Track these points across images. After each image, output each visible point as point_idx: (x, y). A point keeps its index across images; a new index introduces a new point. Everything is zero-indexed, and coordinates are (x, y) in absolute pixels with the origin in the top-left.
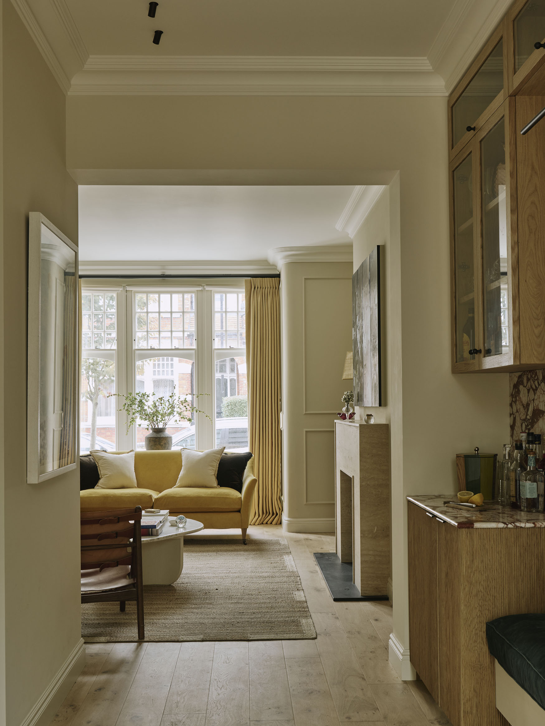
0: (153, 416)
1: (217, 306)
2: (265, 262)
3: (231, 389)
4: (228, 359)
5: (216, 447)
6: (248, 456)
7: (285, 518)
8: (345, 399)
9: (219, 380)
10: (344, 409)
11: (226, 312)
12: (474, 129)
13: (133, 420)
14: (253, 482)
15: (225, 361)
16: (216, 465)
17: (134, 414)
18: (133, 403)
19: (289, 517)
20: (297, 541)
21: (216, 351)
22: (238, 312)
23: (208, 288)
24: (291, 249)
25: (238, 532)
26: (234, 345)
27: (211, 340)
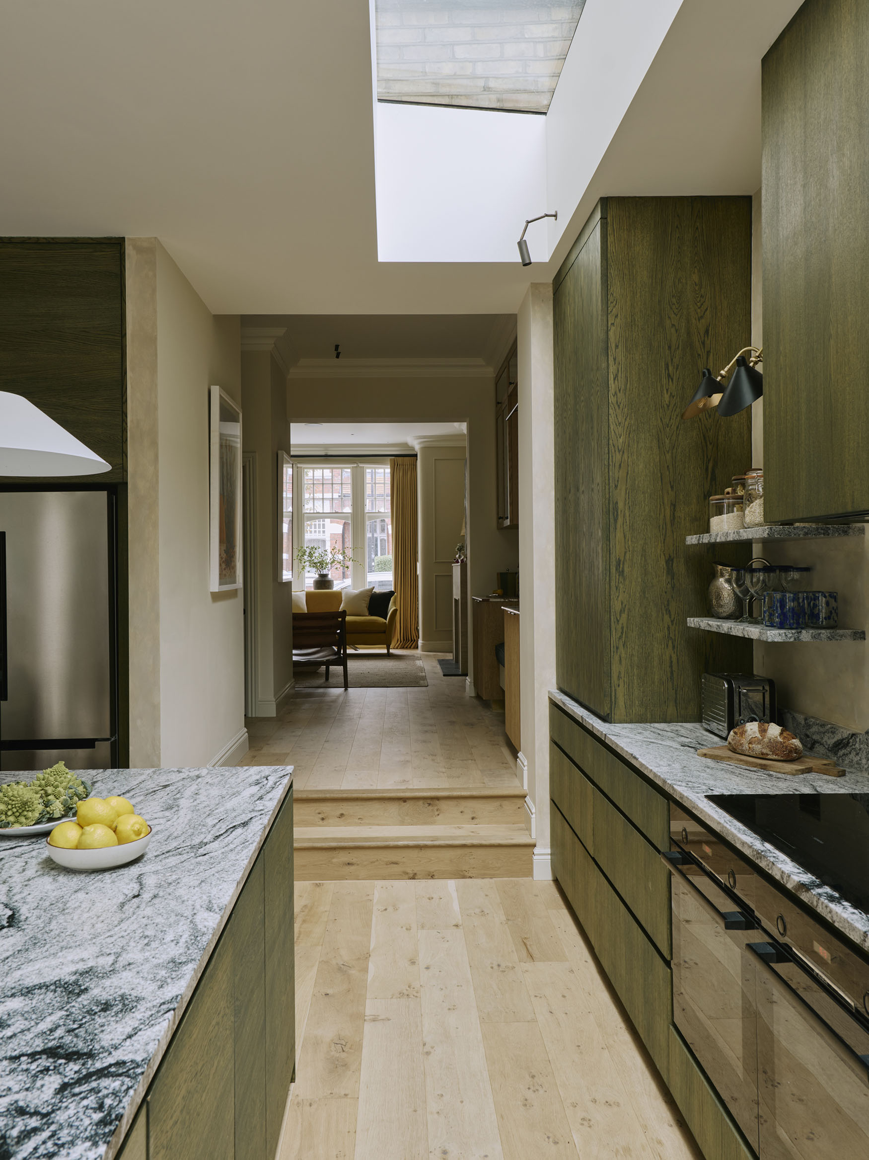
0: (320, 565)
1: (368, 478)
2: (405, 445)
3: (381, 549)
4: (378, 520)
5: (367, 587)
6: (391, 594)
7: (420, 642)
8: (458, 549)
9: (369, 538)
10: (457, 556)
11: (375, 483)
12: (501, 403)
13: (304, 567)
14: (395, 611)
15: (375, 522)
16: (368, 599)
17: (305, 562)
18: (304, 554)
19: (423, 640)
20: (427, 656)
21: (367, 514)
22: (384, 483)
23: (361, 465)
24: (424, 437)
25: (385, 651)
26: (382, 510)
27: (363, 505)
